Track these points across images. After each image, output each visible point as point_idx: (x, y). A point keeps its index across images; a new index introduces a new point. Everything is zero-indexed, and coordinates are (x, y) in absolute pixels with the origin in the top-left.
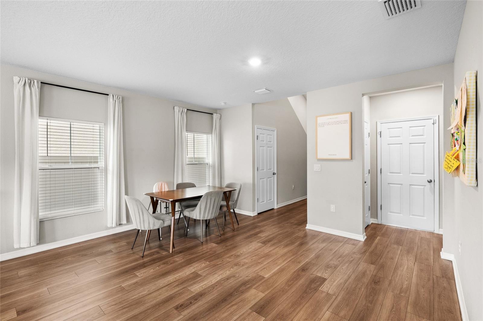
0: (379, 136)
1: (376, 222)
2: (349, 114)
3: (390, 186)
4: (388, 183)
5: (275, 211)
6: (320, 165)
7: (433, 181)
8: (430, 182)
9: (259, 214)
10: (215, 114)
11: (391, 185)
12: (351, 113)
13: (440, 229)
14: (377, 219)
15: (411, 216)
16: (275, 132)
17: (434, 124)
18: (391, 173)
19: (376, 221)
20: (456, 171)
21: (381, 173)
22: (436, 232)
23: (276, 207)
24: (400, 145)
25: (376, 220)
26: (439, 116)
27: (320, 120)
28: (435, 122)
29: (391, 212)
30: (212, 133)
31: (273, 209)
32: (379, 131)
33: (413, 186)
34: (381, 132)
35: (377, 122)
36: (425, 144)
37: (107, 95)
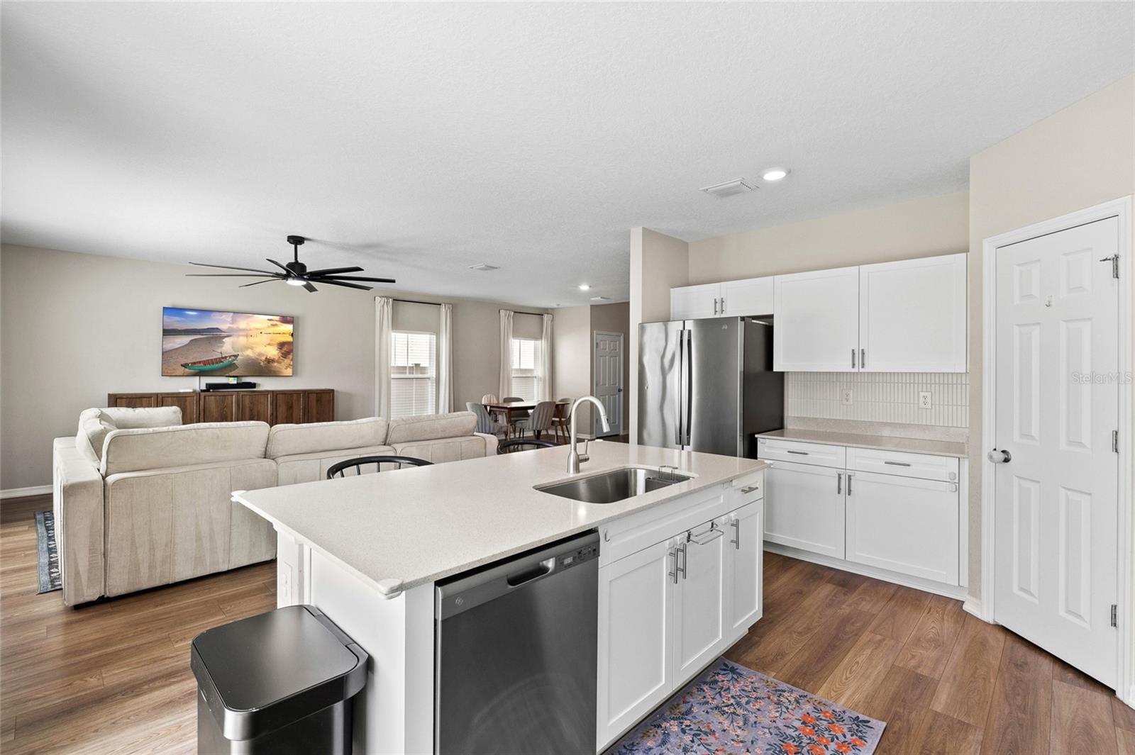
10: (546, 315)
30: (542, 339)
37: (440, 304)
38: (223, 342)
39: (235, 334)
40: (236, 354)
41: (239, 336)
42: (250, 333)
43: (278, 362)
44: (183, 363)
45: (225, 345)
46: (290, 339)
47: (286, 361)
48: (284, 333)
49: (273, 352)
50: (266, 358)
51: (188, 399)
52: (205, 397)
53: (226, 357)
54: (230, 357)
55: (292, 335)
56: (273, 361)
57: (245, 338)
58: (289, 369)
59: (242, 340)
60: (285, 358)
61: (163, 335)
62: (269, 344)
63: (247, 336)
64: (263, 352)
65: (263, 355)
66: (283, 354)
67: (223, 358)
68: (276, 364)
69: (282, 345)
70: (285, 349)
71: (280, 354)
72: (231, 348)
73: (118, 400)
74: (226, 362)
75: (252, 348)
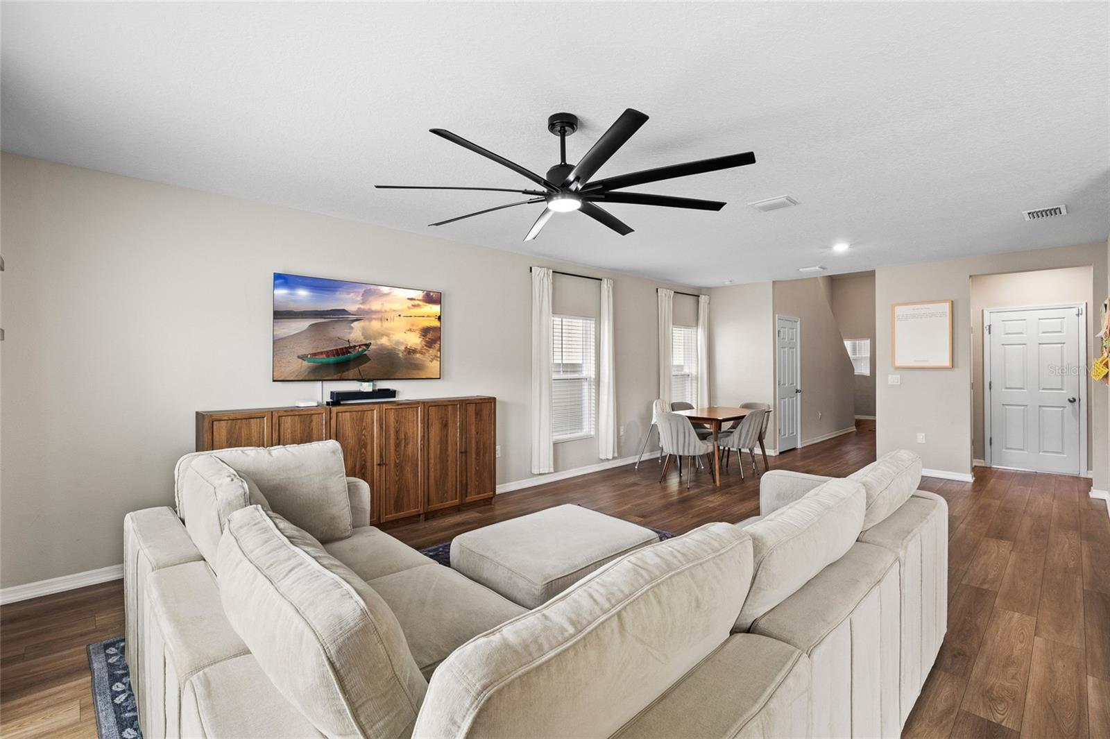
0: (986, 332)
1: (983, 465)
2: (948, 304)
3: (1006, 409)
4: (1003, 405)
5: (799, 451)
6: (898, 376)
7: (1077, 400)
8: (1073, 401)
9: (780, 453)
10: (702, 296)
11: (1007, 407)
12: (952, 302)
13: (1089, 472)
14: (984, 460)
15: (1041, 453)
16: (799, 323)
17: (1078, 315)
18: (1007, 388)
19: (982, 463)
20: (1105, 379)
21: (990, 388)
22: (1083, 475)
23: (799, 446)
24: (1022, 346)
25: (982, 461)
26: (1086, 304)
27: (900, 310)
28: (1080, 312)
29: (1007, 448)
30: (697, 326)
31: (794, 449)
32: (986, 324)
33: (1044, 409)
34: (990, 326)
35: (983, 311)
36: (1065, 345)
37: (601, 280)
38: (352, 328)
39: (367, 317)
40: (368, 342)
41: (370, 320)
42: (386, 316)
43: (421, 353)
44: (300, 354)
45: (354, 331)
46: (436, 323)
47: (431, 351)
48: (428, 316)
49: (415, 340)
50: (406, 348)
51: (314, 417)
52: (337, 413)
53: (355, 346)
54: (360, 346)
55: (439, 318)
56: (414, 351)
57: (380, 323)
58: (434, 361)
59: (375, 325)
60: (430, 348)
61: (274, 318)
62: (410, 330)
63: (381, 319)
64: (402, 340)
65: (402, 344)
66: (426, 342)
67: (350, 347)
68: (418, 355)
69: (425, 331)
70: (429, 336)
71: (423, 343)
72: (361, 334)
73: (214, 423)
74: (354, 353)
75: (388, 335)
